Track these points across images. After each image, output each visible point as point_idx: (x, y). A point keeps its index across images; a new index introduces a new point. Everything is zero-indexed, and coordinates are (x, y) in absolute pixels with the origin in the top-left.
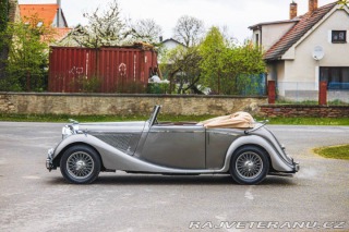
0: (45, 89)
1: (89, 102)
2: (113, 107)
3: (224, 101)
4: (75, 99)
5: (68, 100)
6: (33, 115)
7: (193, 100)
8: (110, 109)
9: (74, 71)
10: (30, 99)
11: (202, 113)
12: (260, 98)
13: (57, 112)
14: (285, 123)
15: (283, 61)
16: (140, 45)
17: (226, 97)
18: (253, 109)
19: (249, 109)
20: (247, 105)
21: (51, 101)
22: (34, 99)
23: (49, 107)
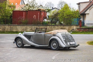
1: (24, 27)
2: (32, 29)
3: (65, 27)
4: (20, 27)
5: (18, 27)
6: (7, 32)
7: (56, 26)
8: (30, 30)
9: (20, 18)
10: (6, 27)
12: (77, 26)
13: (14, 31)
14: (84, 33)
15: (86, 14)
16: (40, 10)
17: (66, 26)
18: (75, 29)
19: (74, 29)
20: (73, 28)
21: (12, 27)
22: (7, 27)
23: (12, 29)
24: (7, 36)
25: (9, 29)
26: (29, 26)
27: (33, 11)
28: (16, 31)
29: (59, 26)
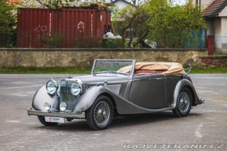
0: (15, 45)
1: (53, 55)
2: (74, 60)
3: (169, 53)
4: (40, 53)
5: (35, 54)
6: (4, 67)
7: (143, 53)
8: (70, 62)
9: (39, 29)
10: (2, 53)
12: (201, 51)
13: (25, 65)
14: (223, 72)
15: (221, 17)
16: (96, 5)
17: (171, 50)
18: (195, 60)
19: (192, 60)
20: (190, 57)
21: (20, 55)
22: (4, 53)
23: (18, 60)
25: (10, 59)
26: (66, 50)
28: (29, 65)
29: (152, 52)
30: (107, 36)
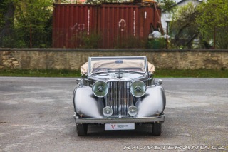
3: (219, 55)
5: (68, 55)
6: (35, 70)
7: (189, 54)
9: (77, 27)
10: (32, 54)
11: (198, 67)
13: (58, 67)
17: (222, 51)
21: (52, 57)
22: (36, 55)
23: (51, 62)
24: (31, 84)
25: (41, 61)
26: (103, 51)
27: (116, 6)
28: (62, 67)
29: (200, 53)
30: (153, 36)
